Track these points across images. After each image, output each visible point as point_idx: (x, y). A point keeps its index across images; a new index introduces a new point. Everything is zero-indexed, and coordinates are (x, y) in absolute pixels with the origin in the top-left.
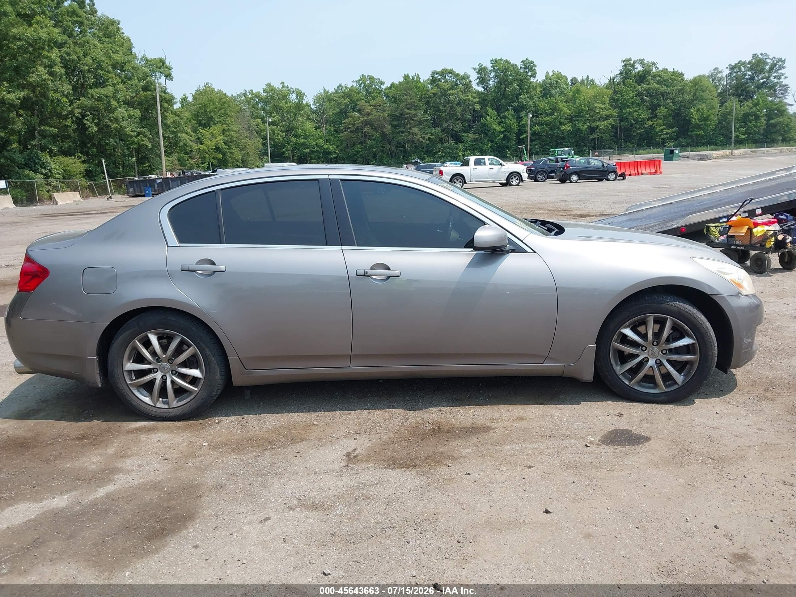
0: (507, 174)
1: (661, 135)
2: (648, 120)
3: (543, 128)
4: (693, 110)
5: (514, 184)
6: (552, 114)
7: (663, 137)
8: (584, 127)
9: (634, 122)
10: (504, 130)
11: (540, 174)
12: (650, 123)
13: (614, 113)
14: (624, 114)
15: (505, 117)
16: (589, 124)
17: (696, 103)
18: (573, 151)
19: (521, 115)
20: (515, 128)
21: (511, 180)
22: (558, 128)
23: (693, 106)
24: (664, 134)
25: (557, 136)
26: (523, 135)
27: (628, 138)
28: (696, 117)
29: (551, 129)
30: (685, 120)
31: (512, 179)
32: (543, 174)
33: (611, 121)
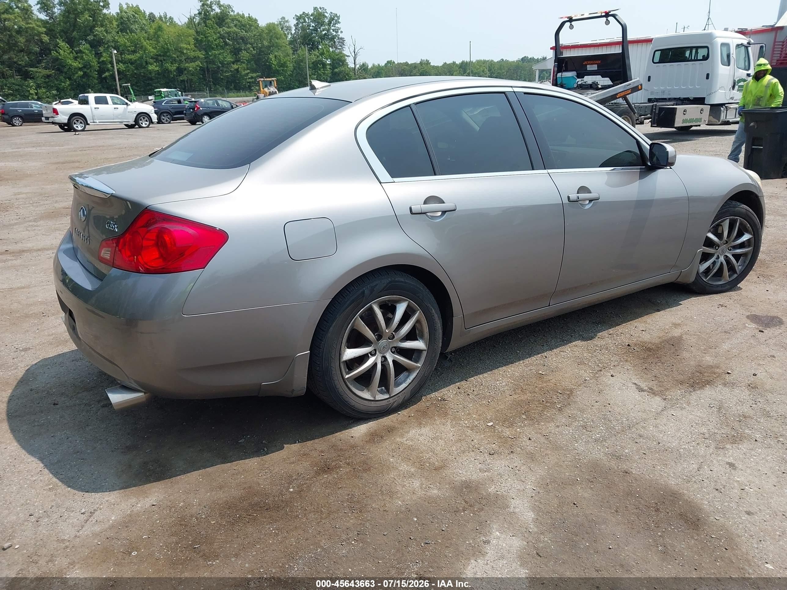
0: (135, 115)
1: (247, 79)
2: (234, 64)
3: (128, 66)
4: (271, 56)
5: (144, 125)
6: (134, 52)
7: (248, 80)
8: (173, 68)
9: (220, 65)
10: (82, 66)
11: (164, 116)
12: (235, 66)
13: (201, 54)
14: (211, 56)
15: (80, 51)
16: (177, 65)
17: (273, 50)
18: (180, 92)
19: (100, 50)
20: (95, 63)
21: (140, 122)
22: (144, 68)
23: (271, 52)
24: (249, 78)
25: (144, 77)
26: (105, 73)
27: (217, 81)
28: (275, 63)
29: (137, 68)
30: (265, 65)
31: (141, 120)
32: (167, 116)
33: (198, 63)
